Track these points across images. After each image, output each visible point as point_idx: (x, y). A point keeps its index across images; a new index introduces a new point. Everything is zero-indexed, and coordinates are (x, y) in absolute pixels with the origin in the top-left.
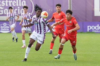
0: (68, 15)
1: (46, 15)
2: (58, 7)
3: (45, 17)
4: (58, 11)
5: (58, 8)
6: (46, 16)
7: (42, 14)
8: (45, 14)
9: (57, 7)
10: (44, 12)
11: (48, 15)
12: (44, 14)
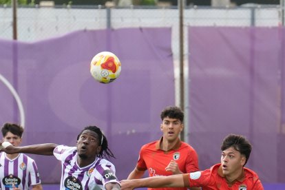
0: (229, 155)
1: (114, 69)
2: (168, 123)
3: (109, 78)
4: (171, 138)
5: (170, 126)
6: (111, 73)
7: (95, 64)
8: (109, 65)
9: (164, 122)
10: (102, 56)
11: (119, 69)
12: (105, 66)
